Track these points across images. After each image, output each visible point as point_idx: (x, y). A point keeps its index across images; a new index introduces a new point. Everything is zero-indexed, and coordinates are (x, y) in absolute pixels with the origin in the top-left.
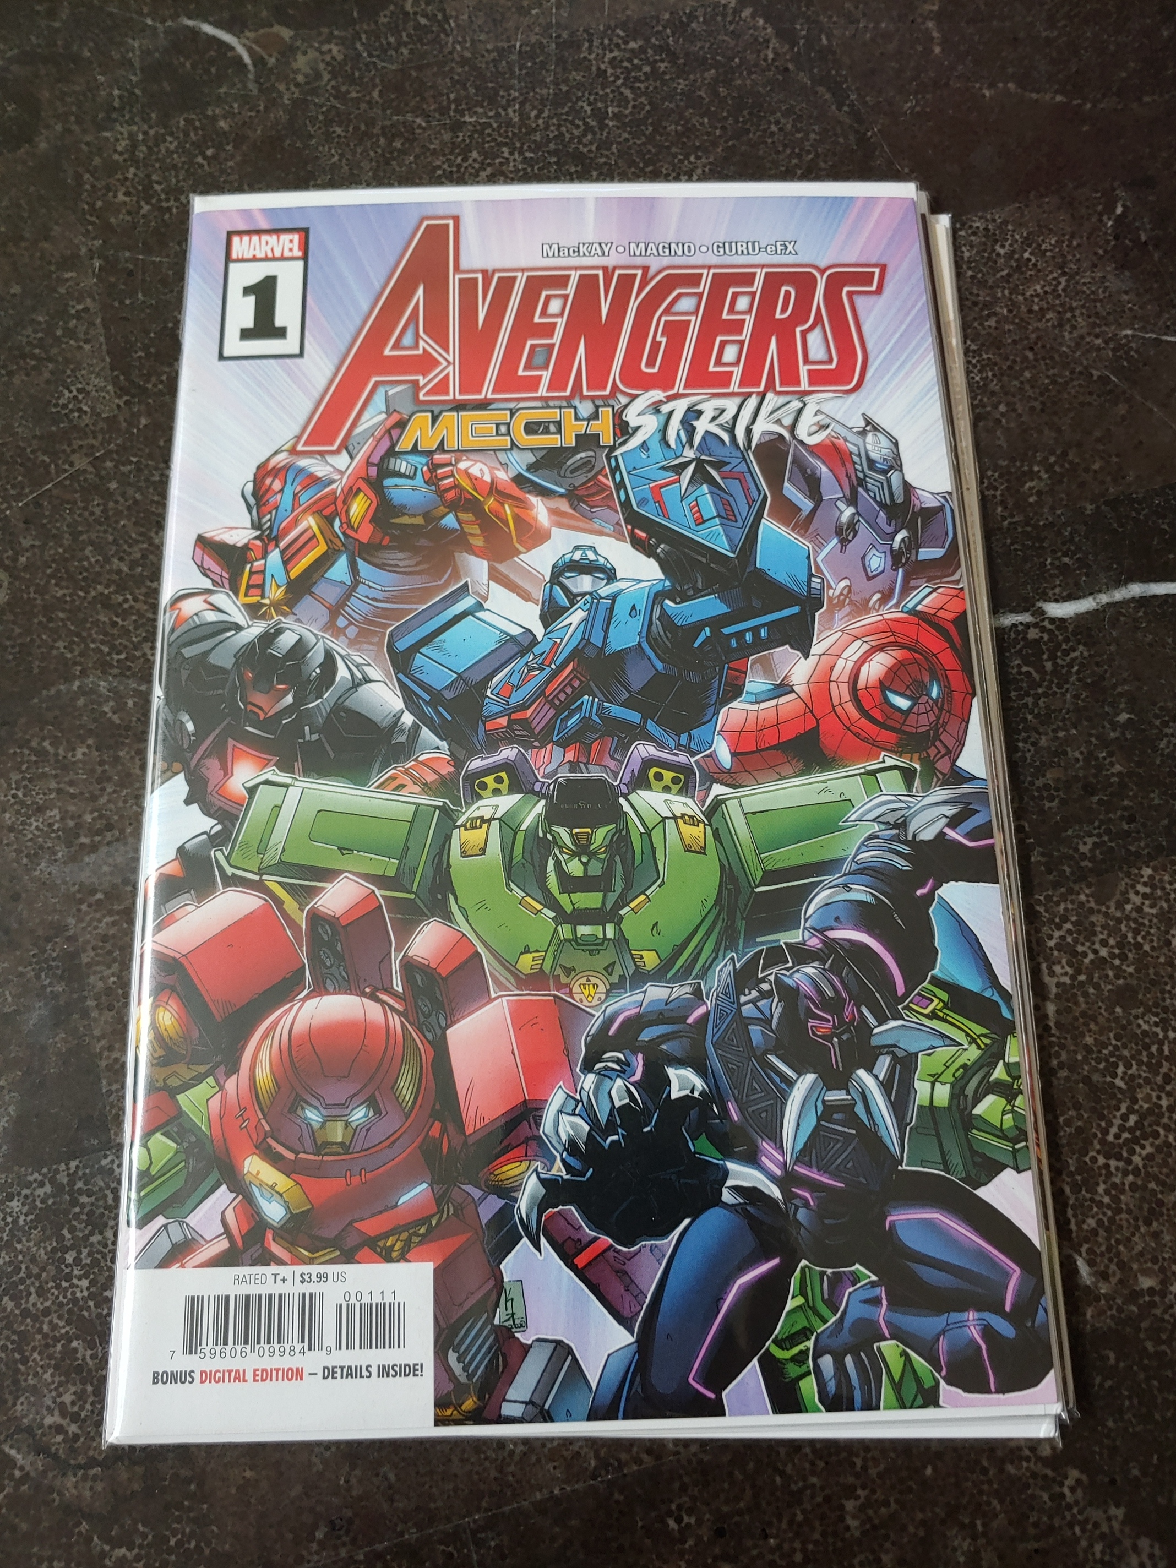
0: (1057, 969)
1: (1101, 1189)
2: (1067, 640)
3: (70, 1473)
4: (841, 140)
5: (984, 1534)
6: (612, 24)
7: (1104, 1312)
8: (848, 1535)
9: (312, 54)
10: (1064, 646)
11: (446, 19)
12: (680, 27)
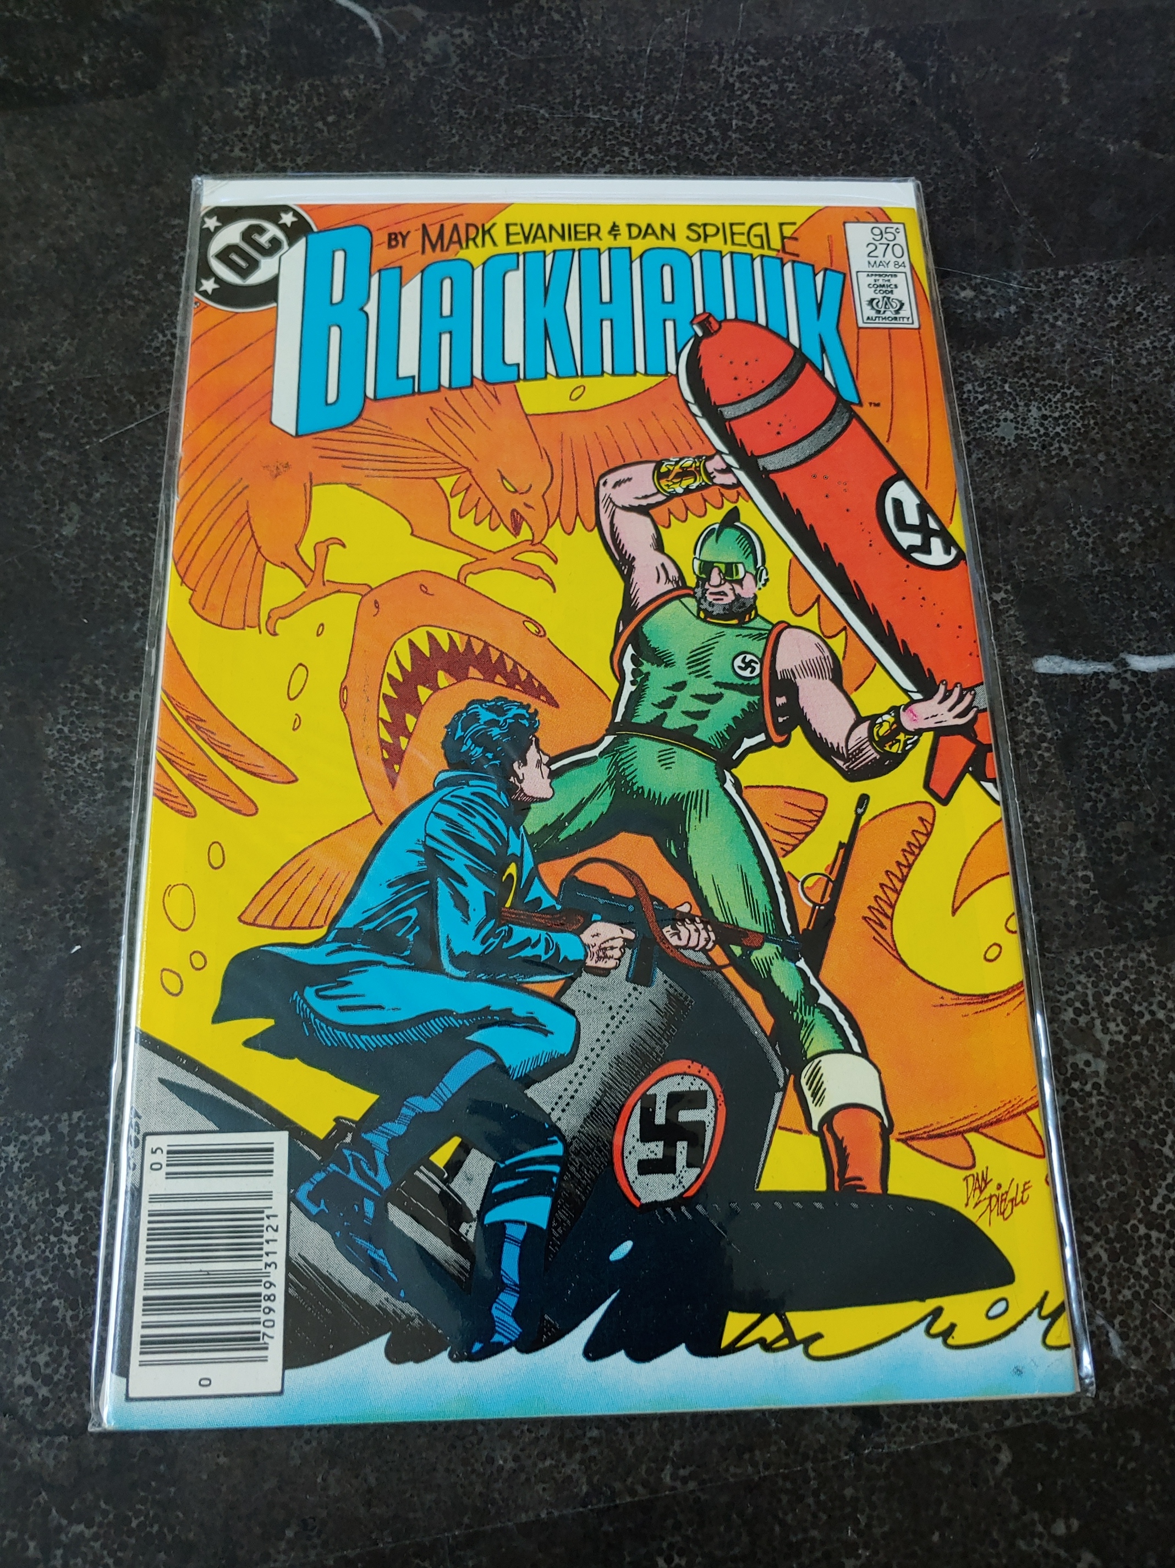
0: (1112, 1026)
1: (1140, 1260)
2: (1148, 694)
3: (35, 1439)
4: (963, 178)
6: (745, 40)
7: (1134, 1390)
9: (443, 36)
10: (1144, 701)
11: (580, 16)
12: (811, 50)
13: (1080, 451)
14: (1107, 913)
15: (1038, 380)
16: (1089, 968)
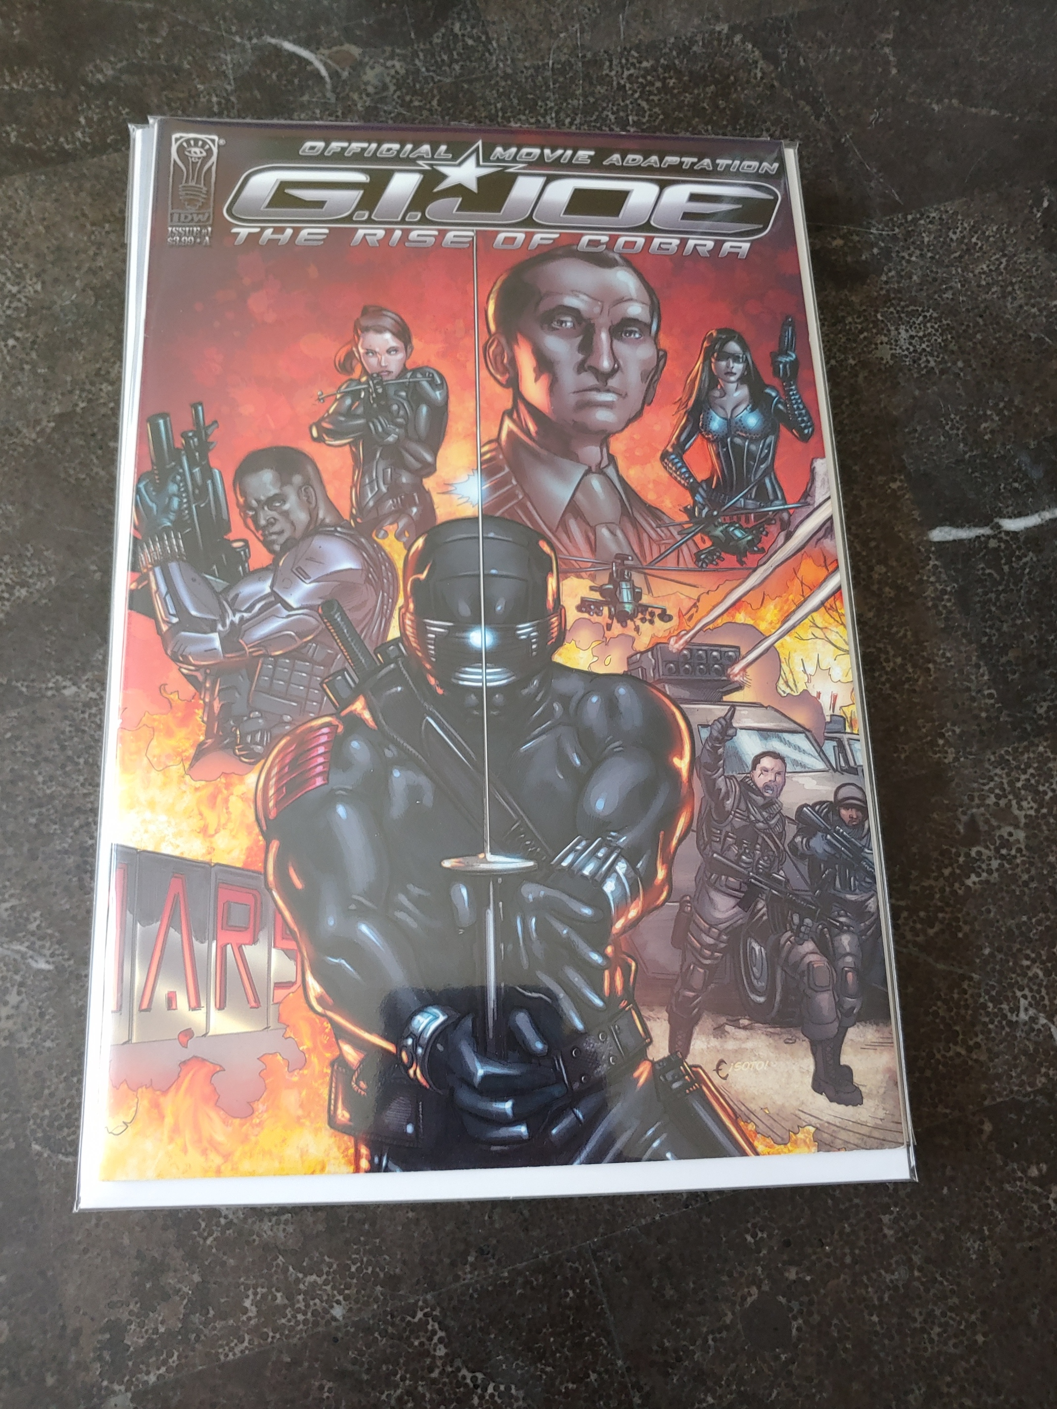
0: (1024, 804)
2: (1019, 548)
4: (821, 145)
5: (990, 1237)
6: (628, 46)
8: (885, 1242)
9: (379, 69)
10: (1017, 553)
11: (489, 40)
12: (684, 50)
13: (944, 361)
14: (1009, 719)
15: (903, 307)
16: (1002, 762)
